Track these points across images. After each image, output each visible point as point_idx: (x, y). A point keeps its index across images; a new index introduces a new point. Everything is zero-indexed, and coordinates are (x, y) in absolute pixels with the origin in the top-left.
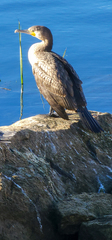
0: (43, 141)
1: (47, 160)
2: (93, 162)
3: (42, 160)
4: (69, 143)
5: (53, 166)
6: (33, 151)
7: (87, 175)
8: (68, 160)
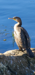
0: (8, 60)
1: (7, 67)
2: (27, 68)
3: (5, 67)
4: (19, 61)
5: (9, 69)
6: (3, 63)
7: (22, 73)
8: (16, 67)
